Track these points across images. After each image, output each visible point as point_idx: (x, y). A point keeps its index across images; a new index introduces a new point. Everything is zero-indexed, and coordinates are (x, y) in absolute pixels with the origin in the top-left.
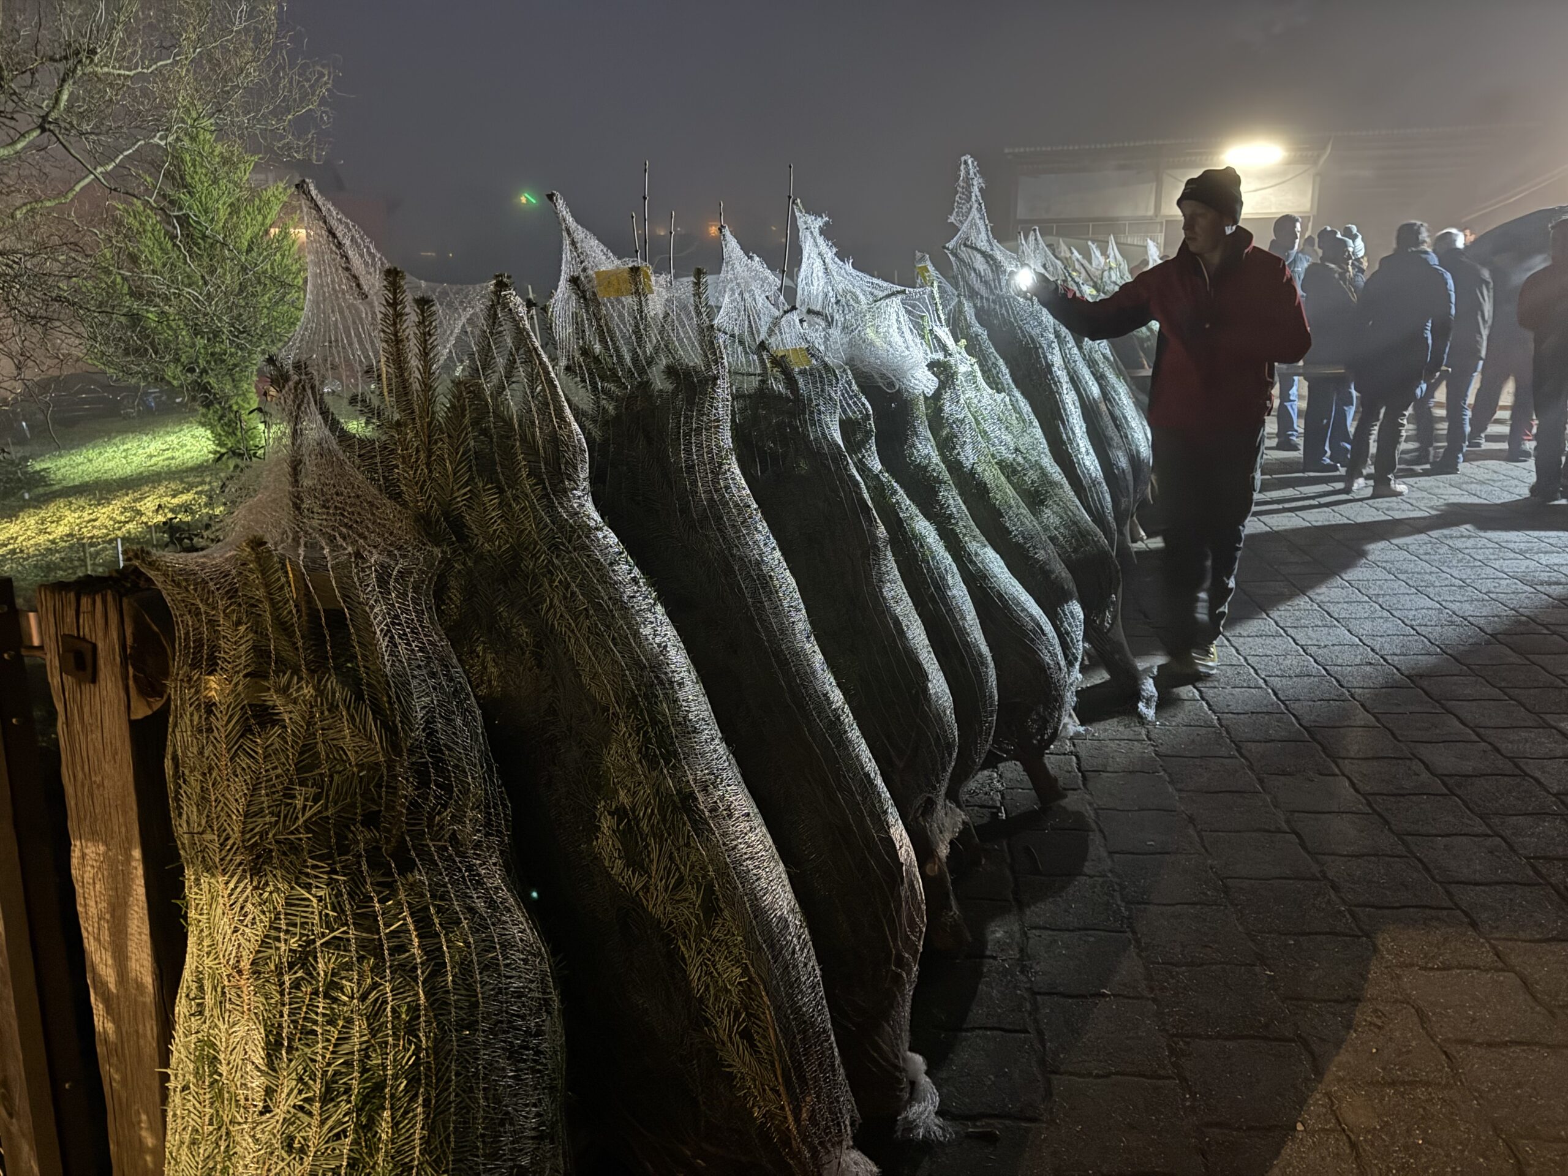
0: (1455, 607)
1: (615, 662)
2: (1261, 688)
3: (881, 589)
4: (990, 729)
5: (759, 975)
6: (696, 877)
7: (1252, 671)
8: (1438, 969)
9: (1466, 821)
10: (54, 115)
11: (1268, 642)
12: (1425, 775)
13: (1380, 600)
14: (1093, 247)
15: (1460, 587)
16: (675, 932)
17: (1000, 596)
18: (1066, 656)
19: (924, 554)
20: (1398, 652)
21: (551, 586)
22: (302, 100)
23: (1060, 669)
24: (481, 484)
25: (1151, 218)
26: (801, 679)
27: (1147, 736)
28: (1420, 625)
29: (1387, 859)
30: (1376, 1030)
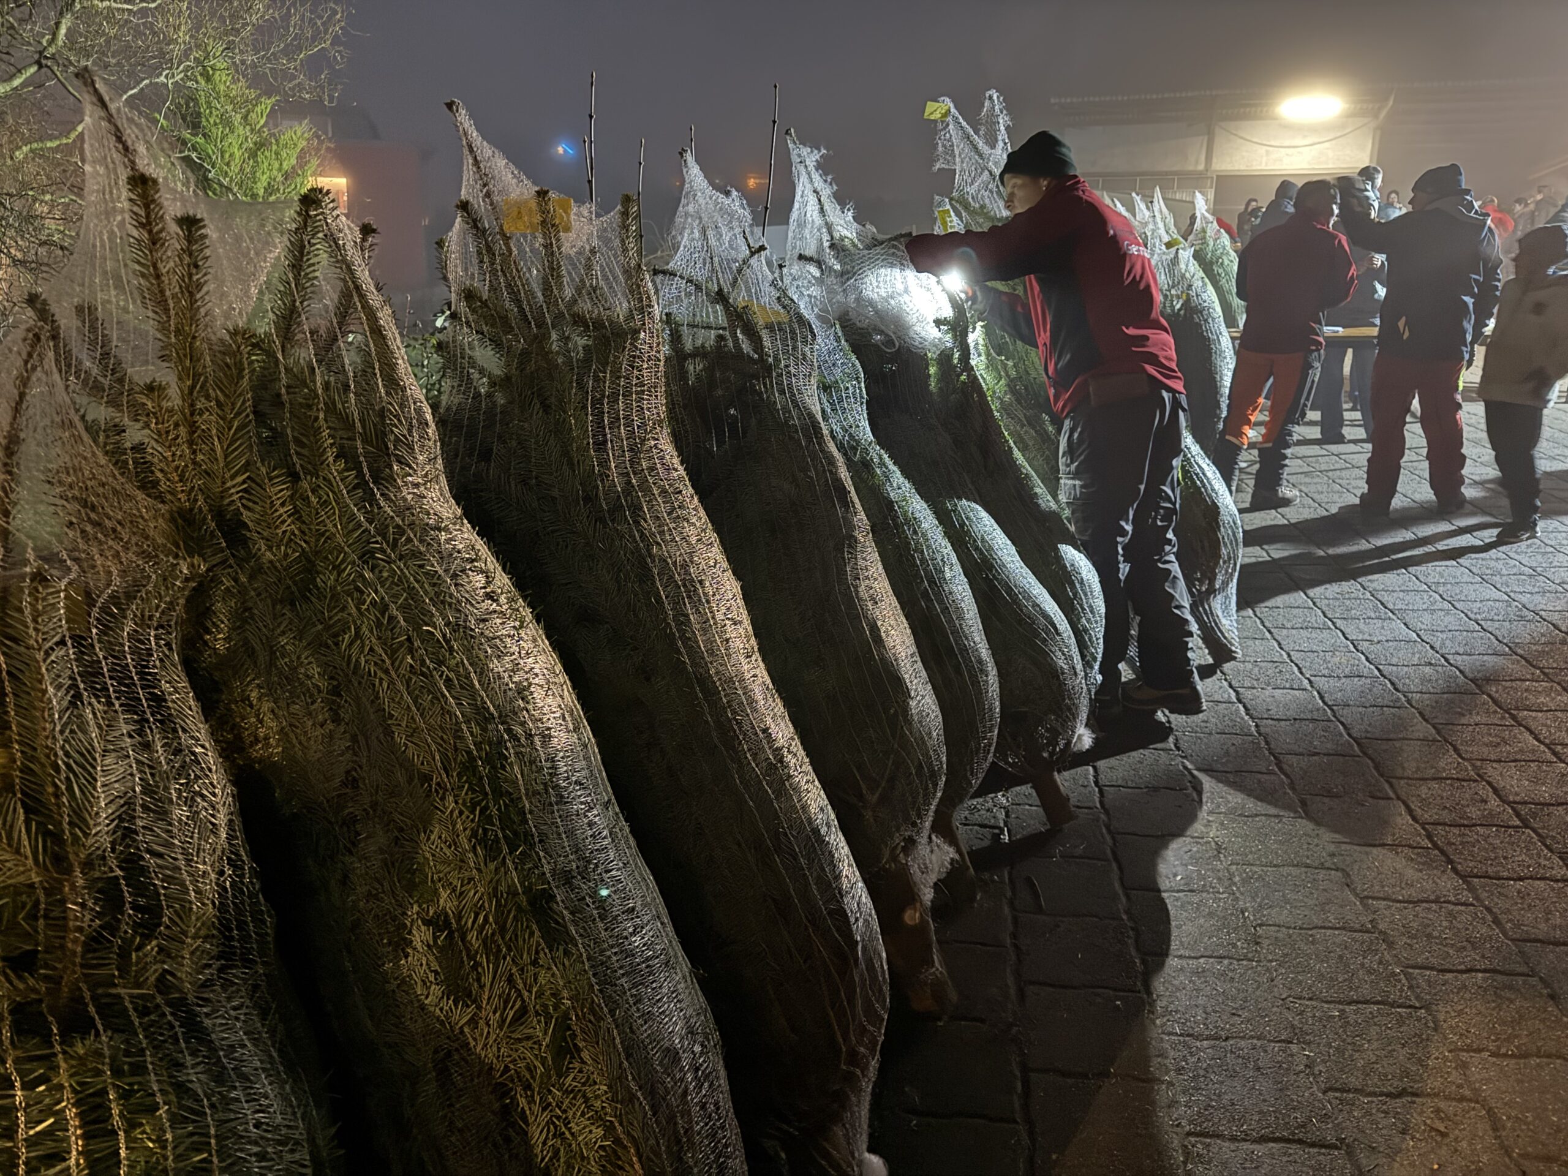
0: (1525, 599)
1: (446, 712)
2: (1305, 689)
3: (856, 587)
4: (990, 745)
5: (629, 1134)
6: (546, 1006)
7: (1295, 669)
8: (1513, 1056)
9: (1543, 862)
10: (52, 50)
11: (1314, 635)
12: (1494, 802)
13: (1441, 589)
14: (1137, 198)
15: (1530, 576)
16: (512, 1081)
17: (1009, 590)
18: (1083, 657)
19: (917, 543)
20: (1461, 651)
21: (359, 609)
22: (314, 38)
23: (1075, 674)
24: (264, 470)
25: (1200, 173)
26: (734, 712)
27: (1175, 745)
28: (1485, 620)
29: (1451, 907)
30: (1439, 1139)
